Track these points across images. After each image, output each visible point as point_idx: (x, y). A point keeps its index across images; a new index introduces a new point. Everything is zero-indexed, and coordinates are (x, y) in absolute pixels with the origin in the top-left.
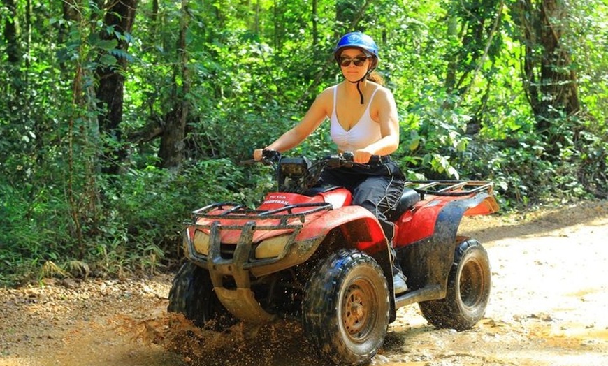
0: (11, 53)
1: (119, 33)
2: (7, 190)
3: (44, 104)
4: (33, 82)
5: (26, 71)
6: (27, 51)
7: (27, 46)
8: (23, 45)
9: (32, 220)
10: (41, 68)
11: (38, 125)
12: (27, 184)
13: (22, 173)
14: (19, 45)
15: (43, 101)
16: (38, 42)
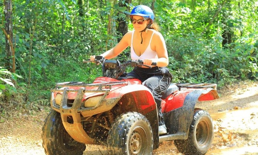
0: (81, 12)
1: (127, 4)
2: (79, 70)
3: (94, 34)
4: (90, 24)
5: (87, 20)
6: (87, 11)
7: (87, 9)
8: (86, 8)
9: (90, 82)
10: (93, 18)
11: (92, 43)
12: (88, 67)
14: (84, 9)
15: (93, 32)
16: (91, 7)
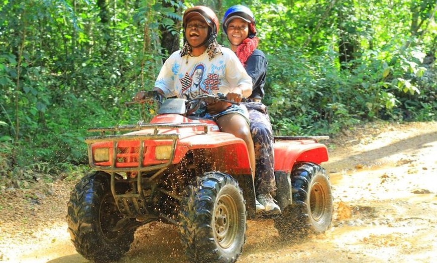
0: (103, 17)
2: (101, 112)
3: (127, 52)
4: (118, 36)
5: (114, 29)
6: (114, 15)
7: (114, 11)
8: (111, 10)
10: (124, 26)
11: (122, 67)
12: (115, 108)
13: (112, 101)
14: (108, 11)
15: (125, 50)
16: (121, 8)
